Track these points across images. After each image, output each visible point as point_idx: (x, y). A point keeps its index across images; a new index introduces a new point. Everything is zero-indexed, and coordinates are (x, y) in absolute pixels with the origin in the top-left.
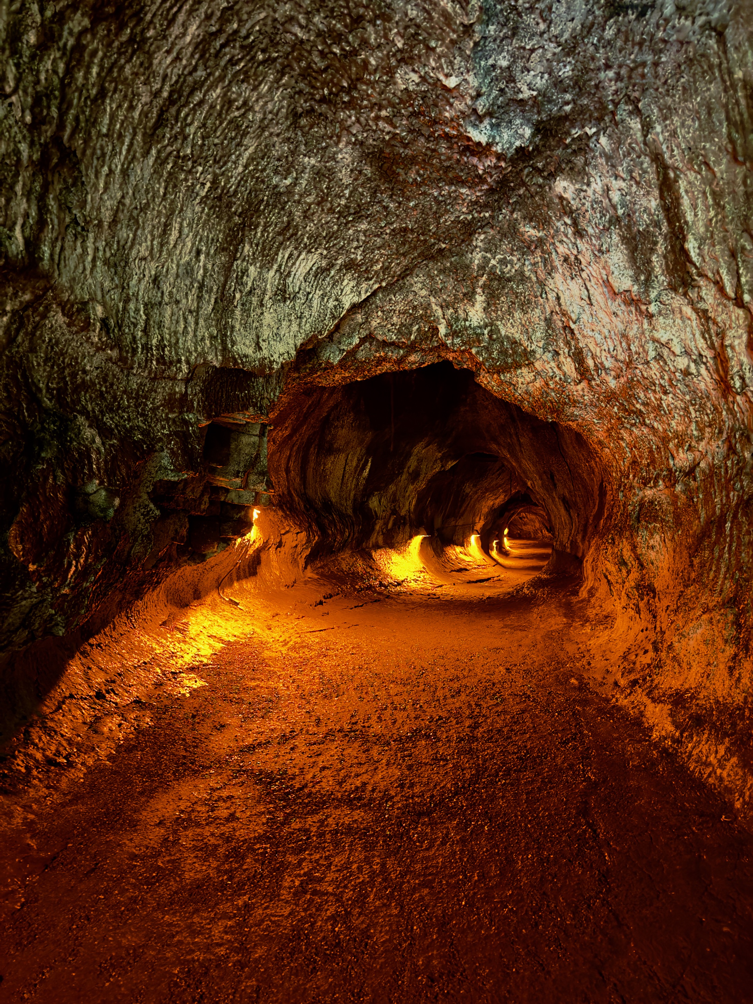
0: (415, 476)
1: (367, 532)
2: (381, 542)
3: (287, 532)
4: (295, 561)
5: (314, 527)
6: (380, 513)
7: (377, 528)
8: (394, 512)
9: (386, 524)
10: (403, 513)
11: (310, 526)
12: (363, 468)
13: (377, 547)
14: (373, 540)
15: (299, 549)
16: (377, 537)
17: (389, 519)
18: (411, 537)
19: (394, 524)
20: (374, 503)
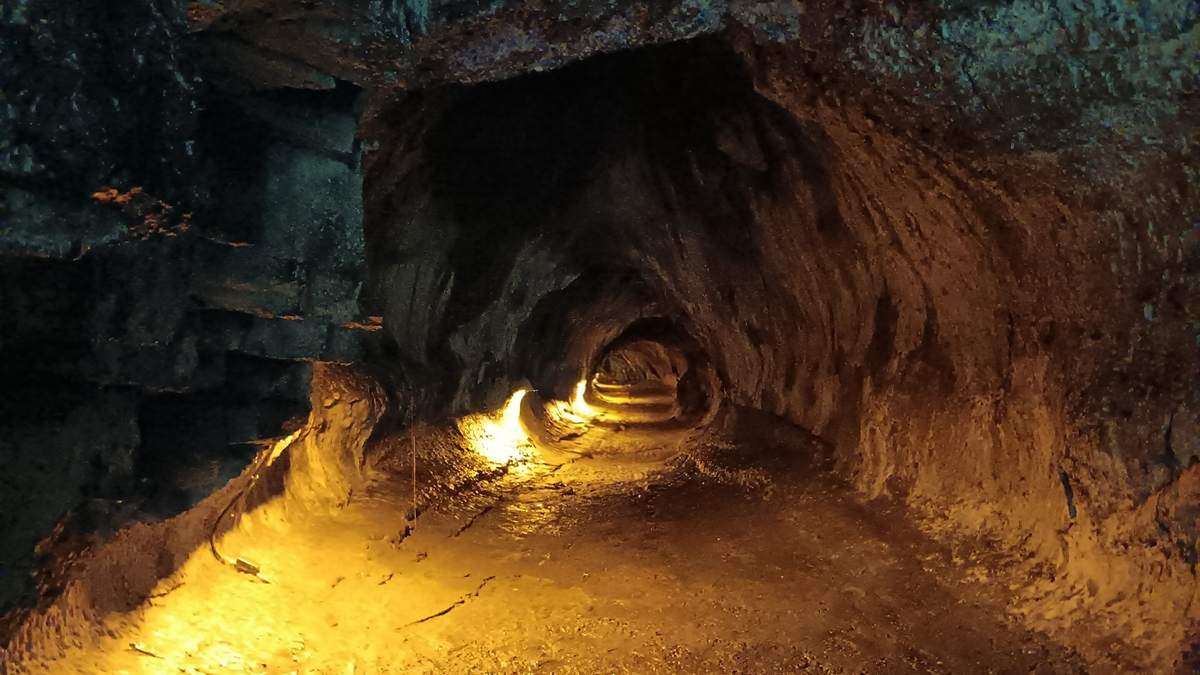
0: (517, 300)
1: (448, 390)
2: (467, 406)
3: (336, 402)
4: (347, 455)
5: (380, 390)
6: (467, 360)
7: (463, 381)
8: (488, 356)
9: (475, 376)
10: (499, 357)
11: (373, 389)
12: (442, 287)
13: (463, 413)
14: (456, 403)
15: (355, 430)
16: (462, 398)
17: (480, 366)
18: (510, 395)
19: (486, 375)
20: (457, 344)
